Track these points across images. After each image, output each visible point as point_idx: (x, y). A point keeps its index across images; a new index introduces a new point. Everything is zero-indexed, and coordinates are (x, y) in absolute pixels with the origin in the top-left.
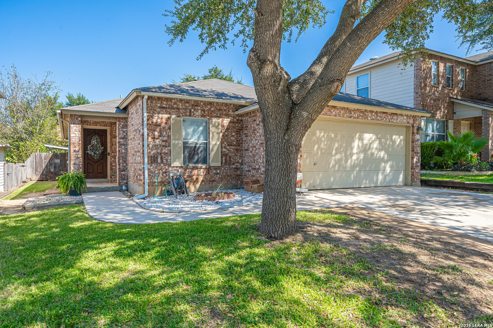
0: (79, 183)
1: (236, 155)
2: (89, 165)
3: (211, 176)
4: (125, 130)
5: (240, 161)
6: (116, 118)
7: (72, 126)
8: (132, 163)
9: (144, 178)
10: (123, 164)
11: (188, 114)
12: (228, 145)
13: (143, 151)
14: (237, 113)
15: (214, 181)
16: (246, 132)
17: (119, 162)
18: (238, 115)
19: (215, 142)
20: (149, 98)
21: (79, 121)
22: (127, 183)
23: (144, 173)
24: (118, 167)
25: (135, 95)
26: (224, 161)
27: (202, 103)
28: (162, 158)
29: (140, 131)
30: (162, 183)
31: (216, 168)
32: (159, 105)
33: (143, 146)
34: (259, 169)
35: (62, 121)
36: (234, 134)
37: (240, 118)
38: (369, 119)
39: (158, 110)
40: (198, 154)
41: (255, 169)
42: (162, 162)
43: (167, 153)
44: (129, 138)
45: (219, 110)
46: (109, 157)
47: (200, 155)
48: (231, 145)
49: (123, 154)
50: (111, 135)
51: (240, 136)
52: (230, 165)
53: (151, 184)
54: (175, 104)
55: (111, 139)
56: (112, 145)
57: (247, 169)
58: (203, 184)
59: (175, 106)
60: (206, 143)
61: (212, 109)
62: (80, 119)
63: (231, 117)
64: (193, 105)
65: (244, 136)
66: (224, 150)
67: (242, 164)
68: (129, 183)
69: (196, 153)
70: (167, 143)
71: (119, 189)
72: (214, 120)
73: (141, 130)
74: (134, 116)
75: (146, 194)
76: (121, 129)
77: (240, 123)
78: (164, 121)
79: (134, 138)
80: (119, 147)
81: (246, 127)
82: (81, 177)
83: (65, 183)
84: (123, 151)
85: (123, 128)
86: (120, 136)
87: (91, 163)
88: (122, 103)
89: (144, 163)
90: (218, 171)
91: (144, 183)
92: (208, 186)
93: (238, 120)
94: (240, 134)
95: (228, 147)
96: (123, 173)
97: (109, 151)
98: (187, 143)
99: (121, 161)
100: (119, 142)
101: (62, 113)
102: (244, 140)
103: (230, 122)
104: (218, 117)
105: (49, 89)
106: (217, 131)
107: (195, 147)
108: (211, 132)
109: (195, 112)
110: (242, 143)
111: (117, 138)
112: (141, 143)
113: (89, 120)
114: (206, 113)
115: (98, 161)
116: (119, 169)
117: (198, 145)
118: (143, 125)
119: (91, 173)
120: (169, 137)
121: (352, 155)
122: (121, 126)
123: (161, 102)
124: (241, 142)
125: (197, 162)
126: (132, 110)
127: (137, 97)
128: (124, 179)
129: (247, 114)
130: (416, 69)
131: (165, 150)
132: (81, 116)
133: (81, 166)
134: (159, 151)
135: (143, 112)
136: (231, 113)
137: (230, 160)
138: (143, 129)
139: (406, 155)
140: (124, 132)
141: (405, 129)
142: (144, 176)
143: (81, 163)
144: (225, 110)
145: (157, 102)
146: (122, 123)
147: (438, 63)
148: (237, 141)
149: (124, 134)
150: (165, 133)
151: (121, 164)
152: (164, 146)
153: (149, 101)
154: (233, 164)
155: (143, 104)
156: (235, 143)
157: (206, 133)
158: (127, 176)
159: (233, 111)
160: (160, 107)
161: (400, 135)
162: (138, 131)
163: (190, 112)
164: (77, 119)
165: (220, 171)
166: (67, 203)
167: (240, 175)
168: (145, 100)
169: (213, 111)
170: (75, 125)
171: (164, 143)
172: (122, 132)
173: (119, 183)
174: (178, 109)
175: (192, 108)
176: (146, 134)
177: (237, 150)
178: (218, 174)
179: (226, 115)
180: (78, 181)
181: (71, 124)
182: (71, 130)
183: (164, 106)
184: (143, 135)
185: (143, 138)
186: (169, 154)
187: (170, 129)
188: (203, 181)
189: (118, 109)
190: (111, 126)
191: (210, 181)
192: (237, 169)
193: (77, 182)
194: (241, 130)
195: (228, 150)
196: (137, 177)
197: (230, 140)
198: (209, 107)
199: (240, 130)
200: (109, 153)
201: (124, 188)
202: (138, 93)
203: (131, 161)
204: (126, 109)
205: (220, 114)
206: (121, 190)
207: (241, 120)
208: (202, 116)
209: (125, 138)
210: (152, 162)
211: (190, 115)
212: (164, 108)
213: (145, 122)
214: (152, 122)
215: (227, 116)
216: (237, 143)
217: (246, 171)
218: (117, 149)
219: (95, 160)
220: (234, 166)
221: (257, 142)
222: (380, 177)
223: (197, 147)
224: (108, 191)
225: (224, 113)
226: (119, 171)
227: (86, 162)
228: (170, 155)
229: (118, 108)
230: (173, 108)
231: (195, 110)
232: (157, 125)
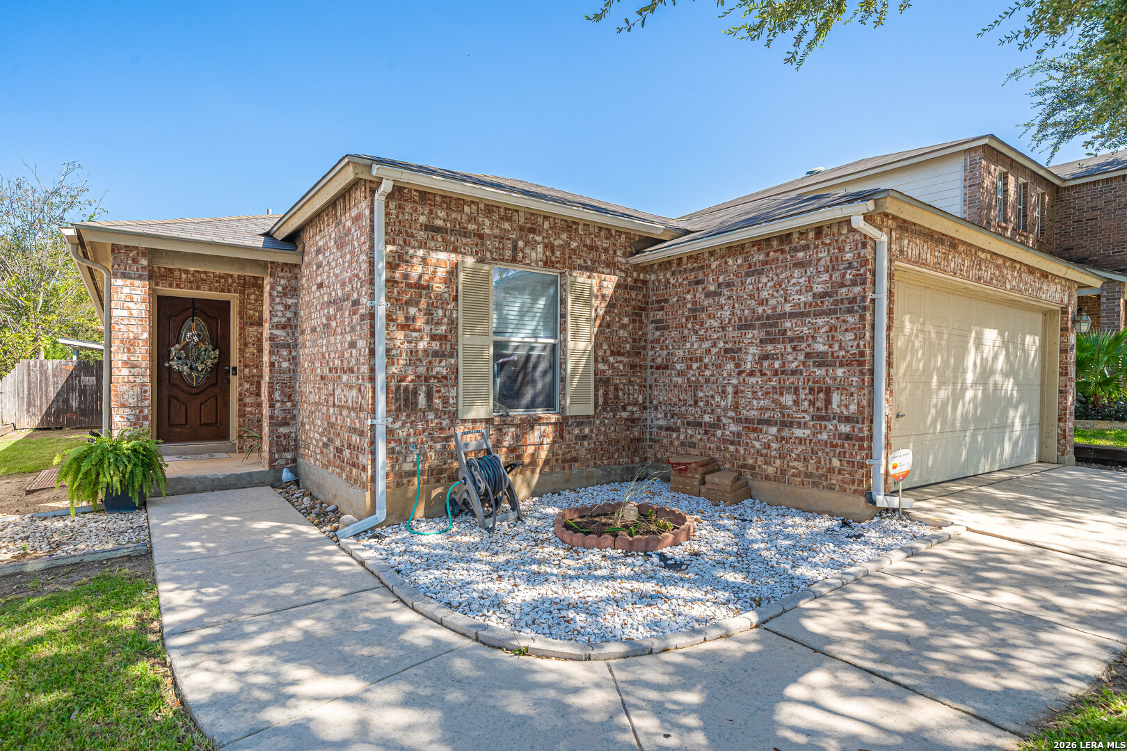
0: (138, 471)
1: (631, 383)
2: (174, 402)
3: (569, 446)
4: (290, 301)
5: (640, 399)
6: (263, 265)
7: (120, 282)
8: (318, 404)
9: (374, 461)
10: (283, 402)
11: (508, 254)
12: (612, 353)
13: (372, 370)
14: (639, 259)
15: (575, 460)
16: (660, 315)
17: (271, 398)
18: (636, 267)
19: (579, 344)
20: (399, 191)
21: (144, 268)
22: (294, 460)
23: (373, 443)
24: (266, 411)
25: (349, 175)
26: (601, 400)
27: (546, 225)
28: (429, 396)
29: (356, 303)
30: (437, 474)
31: (581, 421)
32: (422, 219)
33: (372, 352)
34: (717, 425)
35: (90, 269)
36: (626, 320)
37: (642, 276)
39: (421, 235)
40: (534, 382)
41: (700, 424)
42: (430, 406)
43: (445, 377)
44: (307, 326)
45: (592, 248)
46: (234, 380)
47: (539, 386)
48: (619, 354)
49: (284, 373)
50: (242, 317)
51: (640, 328)
52: (614, 410)
53: (400, 479)
54: (472, 219)
55: (242, 329)
56: (246, 345)
57: (661, 422)
58: (547, 469)
59: (472, 227)
60: (554, 346)
61: (574, 245)
62: (144, 262)
63: (621, 270)
64: (522, 229)
65: (651, 327)
66: (601, 366)
67: (645, 408)
68: (300, 460)
69: (529, 378)
70: (446, 345)
71: (269, 479)
72: (582, 278)
73: (364, 300)
74: (332, 254)
75: (381, 514)
76: (278, 300)
77: (640, 289)
78: (441, 272)
79: (327, 326)
80: (271, 353)
81: (658, 302)
82: (145, 449)
83: (87, 473)
84: (285, 365)
85: (285, 295)
86: (276, 320)
87: (181, 396)
88: (283, 220)
89: (374, 411)
90: (587, 431)
91: (373, 479)
92: (558, 476)
93: (636, 281)
94: (641, 322)
95: (611, 359)
96: (282, 430)
97: (234, 361)
98: (505, 345)
99: (277, 395)
100: (272, 339)
101: (80, 237)
102: (650, 337)
103: (618, 286)
104: (587, 269)
105: (71, 205)
106: (586, 312)
107: (528, 357)
108: (569, 318)
109: (527, 251)
110: (644, 348)
111: (267, 325)
112: (361, 344)
113: (176, 265)
114: (558, 254)
115: (202, 390)
116: (271, 417)
117: (535, 353)
118: (372, 283)
119: (179, 425)
120: (453, 324)
122: (280, 289)
123: (431, 212)
124: (642, 343)
125: (532, 405)
126: (314, 241)
127: (355, 184)
128: (286, 450)
129: (665, 264)
131: (440, 368)
132: (152, 254)
133: (146, 411)
134: (422, 370)
135: (372, 239)
136: (620, 259)
137: (617, 397)
138: (372, 296)
139: (1042, 385)
140: (287, 307)
141: (1040, 317)
142: (373, 453)
143: (147, 403)
144: (606, 250)
145: (416, 210)
146: (283, 282)
147: (1007, 173)
148: (634, 341)
149: (289, 315)
150: (440, 313)
151: (278, 405)
152: (436, 354)
153: (392, 205)
154: (624, 409)
155: (372, 212)
156: (628, 346)
157: (556, 319)
158: (296, 440)
159: (624, 255)
160: (428, 228)
161: (1033, 333)
162: (348, 304)
163: (515, 248)
164: (135, 261)
165: (591, 431)
166: (86, 559)
167: (639, 440)
168: (379, 198)
169: (574, 251)
170: (128, 282)
171: (436, 345)
172: (280, 308)
173: (272, 461)
174: (481, 236)
175: (521, 238)
176: (381, 311)
177: (633, 367)
178: (585, 437)
179: (608, 266)
180: (135, 465)
181: (115, 276)
182: (115, 296)
183: (439, 223)
184: (372, 316)
185: (372, 326)
186: (451, 378)
187: (456, 299)
188: (546, 462)
189: (269, 239)
190: (242, 292)
191: (564, 461)
192: (632, 421)
193: (130, 467)
194: (644, 309)
195: (611, 367)
196: (340, 451)
197: (616, 339)
198: (564, 236)
199: (641, 309)
200: (235, 369)
201: (286, 475)
202: (359, 170)
203: (314, 398)
204: (293, 240)
205: (594, 262)
206: (276, 484)
207: (645, 282)
208: (545, 264)
209: (290, 325)
210: (399, 409)
211: (514, 260)
212: (438, 230)
213: (382, 276)
214: (406, 276)
215: (611, 266)
216: (632, 347)
217: (660, 428)
218: (266, 359)
219: (193, 387)
220: (625, 415)
221: (706, 345)
223: (533, 360)
224: (235, 487)
225: (603, 257)
226: (271, 425)
227: (165, 393)
228: (456, 385)
229: (267, 235)
230: (465, 234)
231: (527, 243)
232: (421, 287)
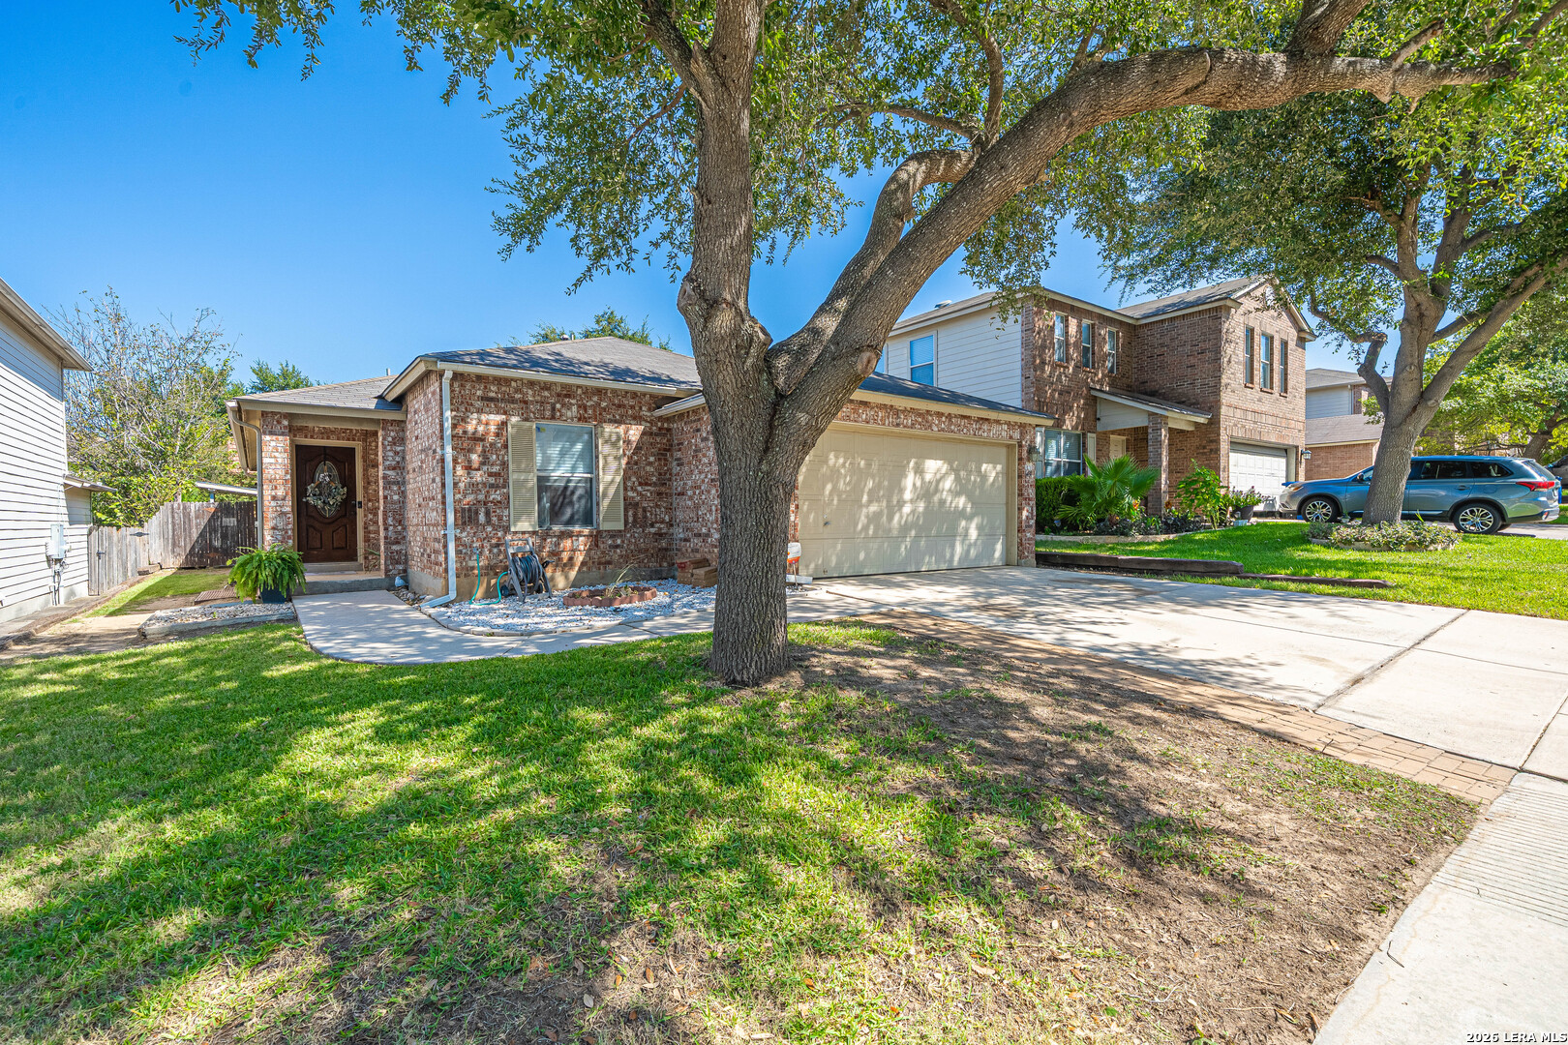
0: (286, 573)
1: (657, 506)
2: (311, 530)
3: (603, 552)
4: (399, 449)
5: (667, 519)
6: (377, 422)
7: (268, 438)
8: (417, 525)
9: (446, 559)
10: (395, 526)
11: (548, 414)
12: (640, 484)
13: (444, 497)
14: (658, 413)
15: (609, 563)
16: (679, 455)
17: (385, 523)
18: (660, 418)
19: (610, 477)
20: (456, 376)
21: (285, 427)
22: (405, 571)
23: (445, 546)
24: (382, 534)
25: (421, 368)
26: (631, 519)
27: (579, 391)
28: (487, 514)
29: (435, 451)
30: (491, 570)
31: (613, 534)
32: (479, 393)
33: (443, 485)
34: (708, 535)
35: (242, 428)
36: (652, 459)
37: (666, 425)
38: (935, 429)
39: (478, 404)
40: (571, 503)
41: (700, 535)
42: (489, 522)
43: (500, 502)
44: (410, 467)
45: (619, 406)
46: (360, 512)
47: (576, 506)
48: (646, 484)
49: (395, 503)
50: (365, 461)
51: (666, 465)
52: (644, 527)
53: (464, 572)
54: (518, 390)
55: (365, 470)
56: (369, 483)
57: (682, 536)
58: (585, 569)
59: (518, 396)
60: (591, 479)
61: (604, 404)
62: (286, 423)
63: (646, 421)
64: (559, 395)
65: (675, 463)
66: (630, 494)
67: (672, 525)
68: (409, 570)
69: (567, 500)
70: (500, 480)
71: (385, 584)
72: (608, 428)
73: (438, 450)
74: (422, 416)
75: (453, 595)
76: (389, 448)
77: (665, 435)
78: (493, 428)
79: (421, 467)
80: (384, 488)
81: (679, 444)
82: (290, 557)
83: (250, 574)
84: (396, 497)
85: (395, 444)
86: (388, 463)
87: (317, 525)
88: (391, 387)
89: (445, 524)
90: (619, 542)
91: (446, 570)
92: (595, 573)
93: (660, 429)
94: (666, 460)
95: (639, 488)
96: (394, 547)
97: (360, 497)
98: (547, 479)
99: (390, 521)
100: (385, 477)
101: (239, 408)
102: (674, 472)
103: (644, 434)
104: (616, 422)
105: (206, 350)
106: (614, 452)
107: (566, 488)
108: (600, 456)
109: (563, 411)
110: (670, 480)
111: (381, 467)
112: (438, 479)
113: (310, 424)
114: (590, 412)
115: (334, 520)
116: (386, 538)
117: (572, 484)
118: (442, 438)
119: (314, 549)
120: (504, 465)
121: (901, 503)
122: (390, 439)
123: (486, 387)
124: (668, 476)
125: (570, 522)
126: (416, 403)
127: (427, 374)
128: (398, 563)
129: (681, 416)
130: (1024, 328)
131: (496, 496)
132: (290, 416)
133: (290, 532)
134: (481, 497)
135: (441, 408)
136: (645, 412)
137: (645, 517)
138: (442, 447)
139: (1007, 503)
140: (396, 453)
141: (1004, 451)
142: (446, 553)
143: (290, 526)
144: (632, 407)
145: (474, 387)
146: (392, 434)
147: (1067, 317)
148: (660, 474)
149: (398, 459)
150: (494, 457)
151: (391, 528)
152: (492, 486)
153: (456, 385)
154: (652, 526)
155: (441, 390)
156: (654, 479)
157: (591, 457)
158: (406, 555)
159: (649, 410)
160: (483, 398)
161: (994, 463)
162: (431, 452)
163: (553, 409)
164: (279, 422)
165: (623, 542)
166: (255, 620)
167: (666, 550)
168: (446, 382)
169: (604, 409)
170: (274, 437)
171: (492, 480)
172: (391, 454)
173: (387, 571)
174: (526, 402)
175: (558, 402)
176: (449, 458)
177: (659, 494)
178: (617, 546)
179: (634, 418)
180: (283, 569)
181: (265, 433)
182: (265, 448)
183: (492, 395)
184: (443, 460)
185: (443, 468)
186: (505, 503)
187: (506, 446)
188: (583, 564)
189: (381, 401)
190: (365, 440)
191: (600, 563)
192: (660, 535)
193: (279, 570)
194: (669, 450)
195: (640, 494)
196: (429, 556)
197: (643, 473)
198: (595, 399)
199: (665, 450)
200: (360, 503)
201: (398, 581)
202: (429, 364)
203: (415, 521)
204: (400, 401)
205: (622, 416)
206: (391, 588)
207: (669, 430)
208: (579, 420)
209: (400, 467)
210: (464, 523)
211: (553, 417)
212: (491, 399)
213: (448, 433)
214: (465, 432)
215: (637, 419)
216: (659, 479)
217: (681, 540)
218: (381, 493)
219: (325, 517)
220: (653, 530)
221: (703, 476)
222: (959, 549)
223: (570, 489)
224: (358, 590)
225: (630, 412)
226: (386, 543)
227: (304, 523)
228: (508, 507)
229: (381, 397)
230: (513, 401)
231: (563, 405)
232: (477, 439)
